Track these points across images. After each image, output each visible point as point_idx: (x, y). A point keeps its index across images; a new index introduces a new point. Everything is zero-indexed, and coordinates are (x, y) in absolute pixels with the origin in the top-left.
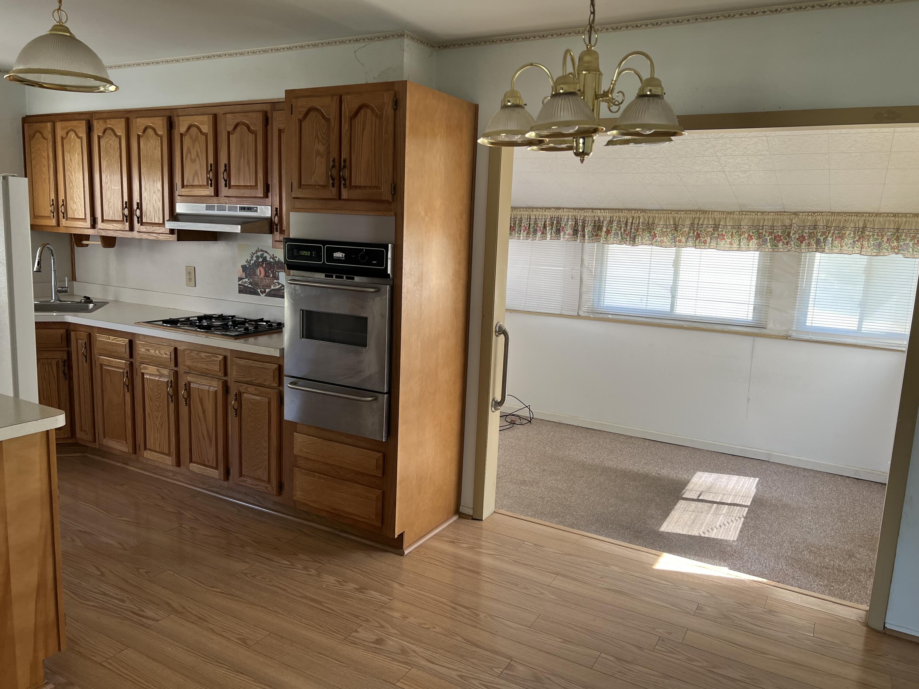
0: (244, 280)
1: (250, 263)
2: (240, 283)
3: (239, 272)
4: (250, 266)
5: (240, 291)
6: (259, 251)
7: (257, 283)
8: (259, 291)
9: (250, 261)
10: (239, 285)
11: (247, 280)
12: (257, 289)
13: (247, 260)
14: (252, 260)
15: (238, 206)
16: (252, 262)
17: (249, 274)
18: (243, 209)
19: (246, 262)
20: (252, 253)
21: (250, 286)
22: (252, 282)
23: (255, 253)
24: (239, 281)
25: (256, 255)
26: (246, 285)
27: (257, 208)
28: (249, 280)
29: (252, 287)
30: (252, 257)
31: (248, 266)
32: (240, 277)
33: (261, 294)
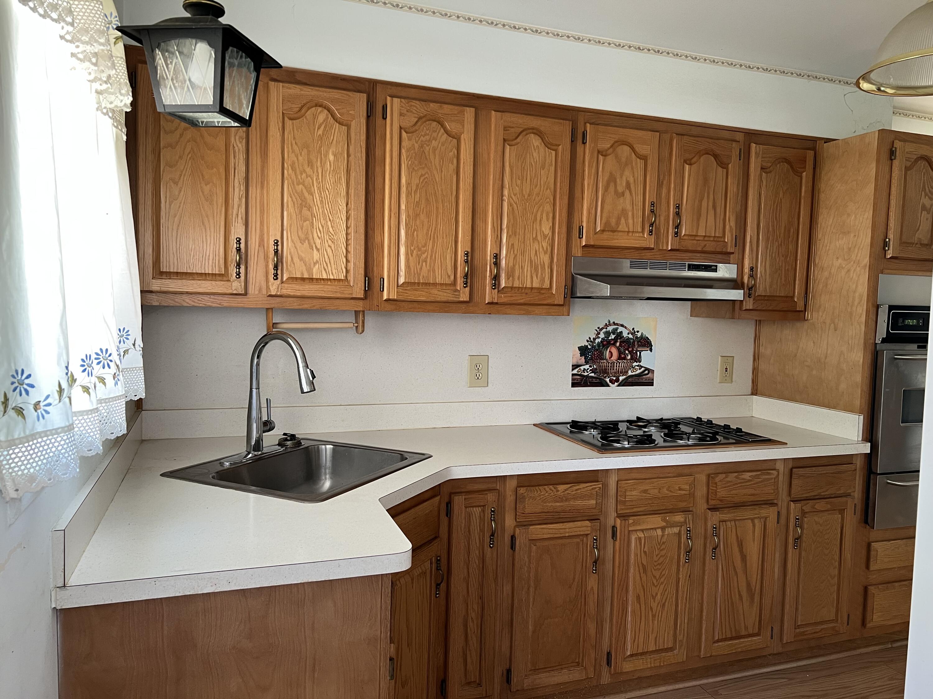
0: (582, 368)
1: (593, 342)
2: (575, 372)
4: (593, 347)
5: (574, 385)
6: (610, 325)
7: (605, 369)
8: (608, 380)
9: (594, 339)
10: (573, 375)
11: (587, 367)
12: (605, 377)
13: (590, 338)
14: (599, 338)
15: (687, 263)
16: (597, 341)
17: (591, 359)
19: (588, 341)
20: (598, 328)
21: (593, 375)
22: (596, 369)
23: (603, 328)
24: (573, 370)
25: (605, 330)
26: (586, 374)
27: (716, 266)
28: (590, 366)
29: (596, 376)
30: (599, 333)
31: (589, 347)
32: (575, 363)
33: (610, 384)
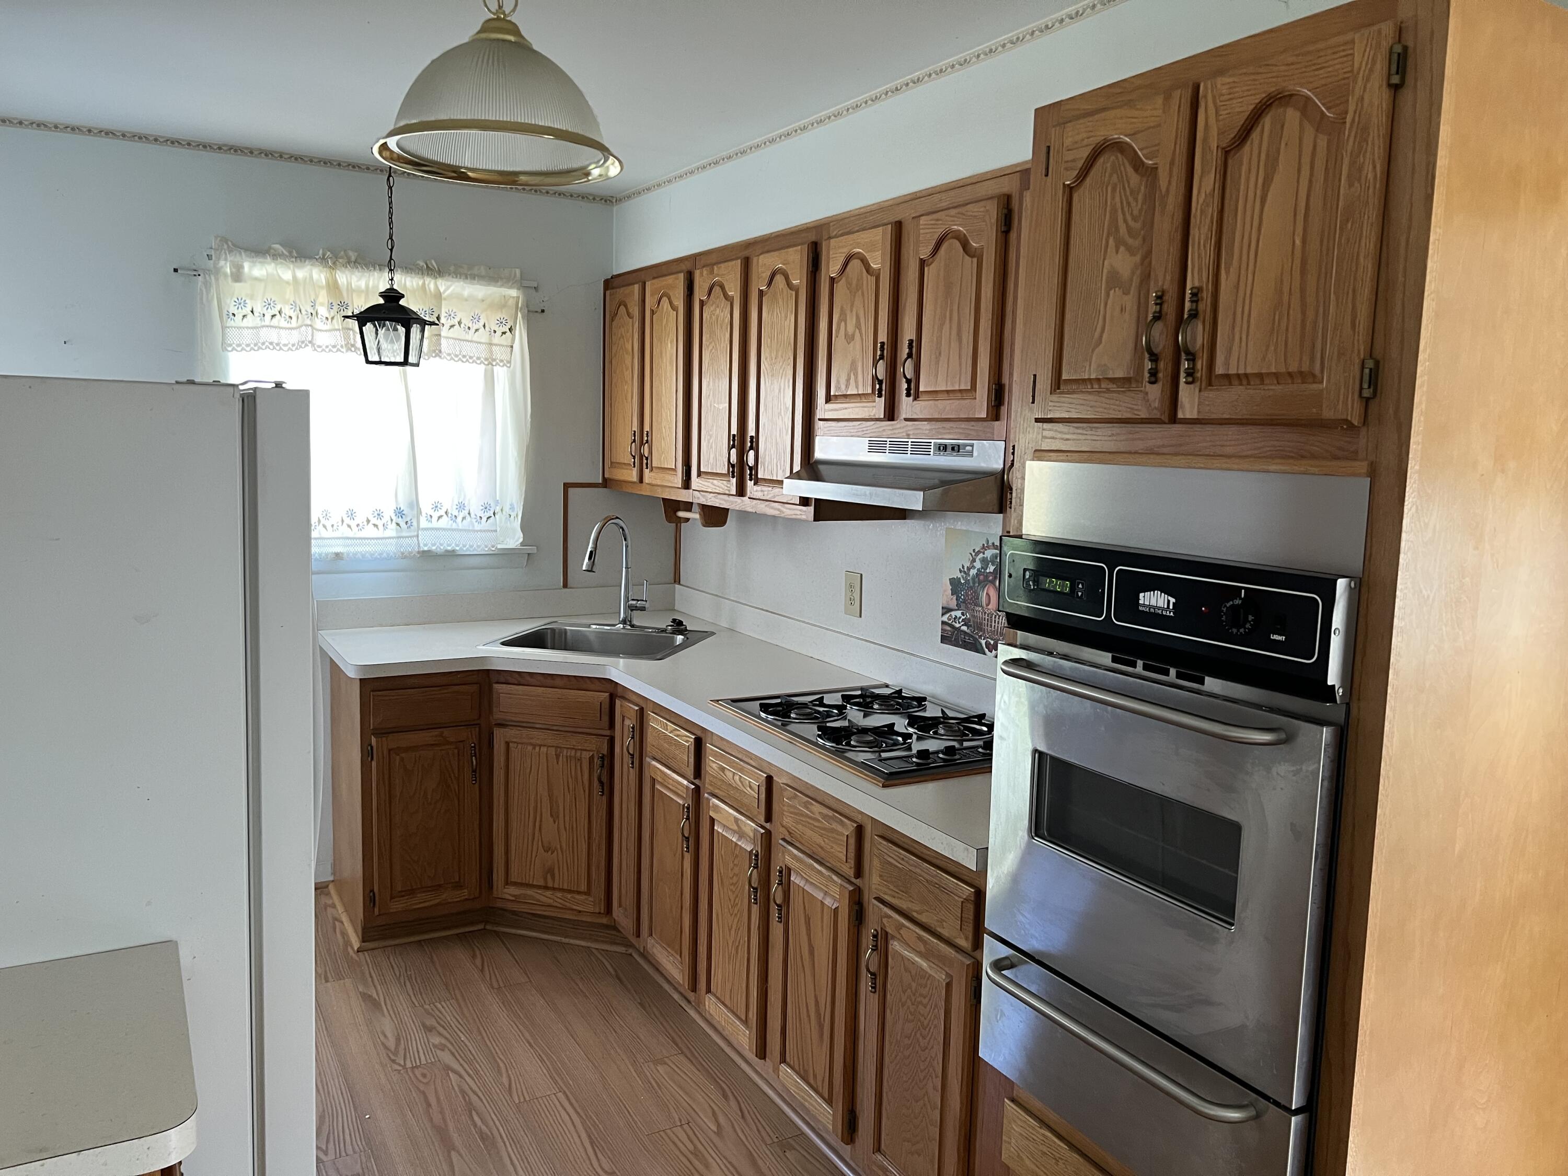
0: (953, 614)
1: (967, 574)
2: (945, 618)
3: (945, 596)
4: (967, 581)
5: (944, 639)
6: (988, 547)
7: (981, 624)
8: (983, 642)
9: (969, 569)
10: (943, 623)
11: (958, 613)
12: (980, 637)
13: (963, 567)
14: (974, 567)
15: (933, 441)
16: (973, 572)
17: (964, 601)
18: (943, 448)
19: (961, 571)
20: (974, 550)
21: (964, 628)
22: (969, 620)
23: (979, 552)
24: (943, 615)
25: (981, 555)
26: (957, 625)
27: (972, 446)
28: (963, 614)
29: (968, 631)
30: (974, 561)
31: (963, 582)
32: (945, 605)
33: (986, 650)
